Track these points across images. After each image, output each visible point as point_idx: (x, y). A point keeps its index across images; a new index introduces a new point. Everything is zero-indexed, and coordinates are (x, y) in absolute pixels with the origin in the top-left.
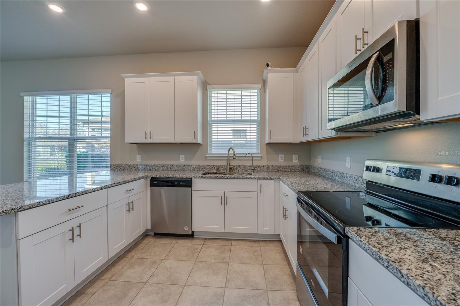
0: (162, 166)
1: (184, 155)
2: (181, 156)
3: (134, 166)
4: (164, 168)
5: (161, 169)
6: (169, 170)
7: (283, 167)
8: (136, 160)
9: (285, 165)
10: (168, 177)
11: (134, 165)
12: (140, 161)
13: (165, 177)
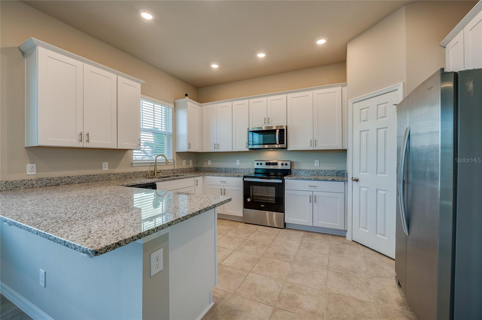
0: (79, 177)
1: (107, 163)
2: (104, 163)
3: (24, 182)
4: (82, 179)
5: (76, 182)
6: (89, 182)
7: (186, 169)
8: (26, 172)
9: (187, 168)
10: (136, 184)
11: (24, 180)
12: (35, 173)
13: (133, 184)
